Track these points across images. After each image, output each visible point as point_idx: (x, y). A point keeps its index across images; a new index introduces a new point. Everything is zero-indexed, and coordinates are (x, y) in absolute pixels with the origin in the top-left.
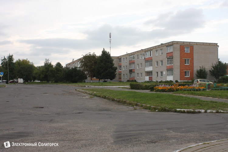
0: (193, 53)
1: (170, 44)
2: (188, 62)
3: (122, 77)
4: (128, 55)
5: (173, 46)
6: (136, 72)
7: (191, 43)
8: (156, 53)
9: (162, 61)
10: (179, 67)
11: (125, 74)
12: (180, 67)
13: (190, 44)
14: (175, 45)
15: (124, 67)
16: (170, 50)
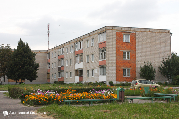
0: (135, 42)
1: (102, 30)
2: (128, 56)
3: (51, 78)
4: (57, 48)
5: (106, 33)
6: (65, 70)
7: (132, 29)
8: (87, 43)
9: (93, 55)
10: (115, 63)
11: (54, 74)
12: (117, 62)
13: (130, 30)
14: (108, 32)
15: (53, 63)
16: (103, 38)
